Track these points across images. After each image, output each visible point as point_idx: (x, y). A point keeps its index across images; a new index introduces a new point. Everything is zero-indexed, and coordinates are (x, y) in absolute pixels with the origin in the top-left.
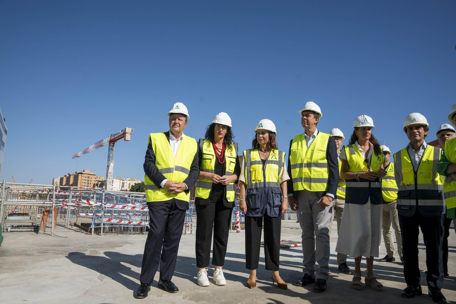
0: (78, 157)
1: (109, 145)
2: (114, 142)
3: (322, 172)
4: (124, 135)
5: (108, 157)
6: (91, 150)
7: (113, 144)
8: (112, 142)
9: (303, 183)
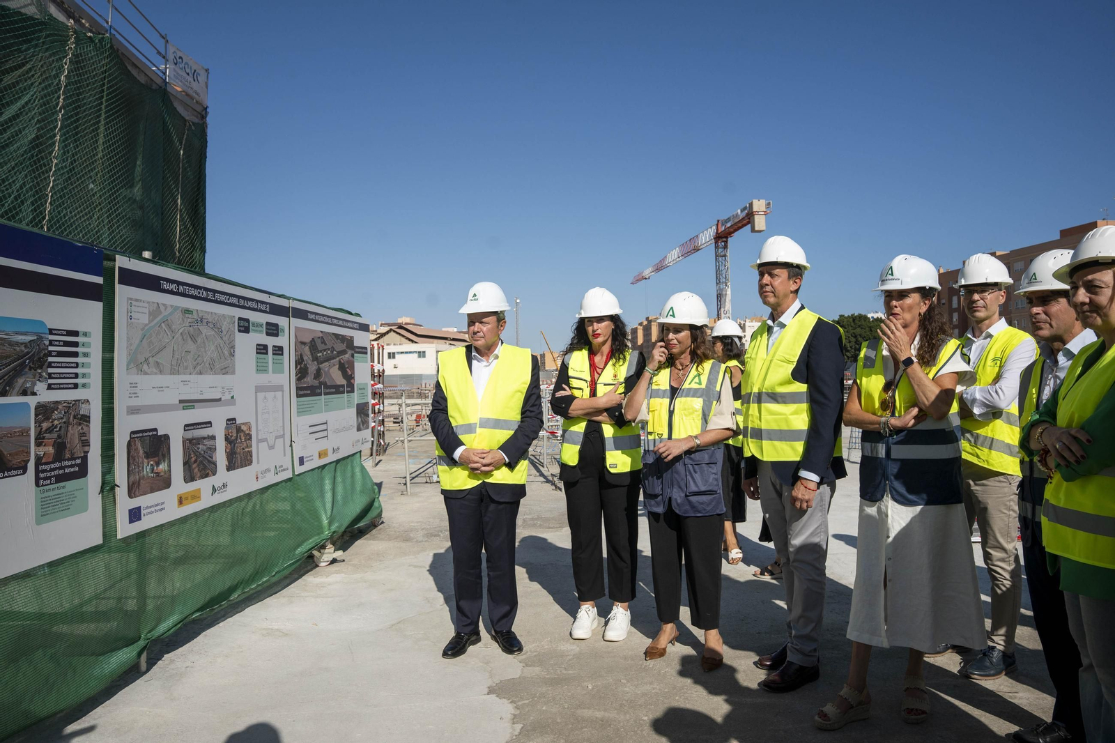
0: (646, 279)
1: (716, 248)
2: (727, 238)
3: (785, 415)
4: (749, 218)
5: (717, 274)
6: (672, 263)
7: (723, 244)
8: (722, 238)
9: (749, 440)
